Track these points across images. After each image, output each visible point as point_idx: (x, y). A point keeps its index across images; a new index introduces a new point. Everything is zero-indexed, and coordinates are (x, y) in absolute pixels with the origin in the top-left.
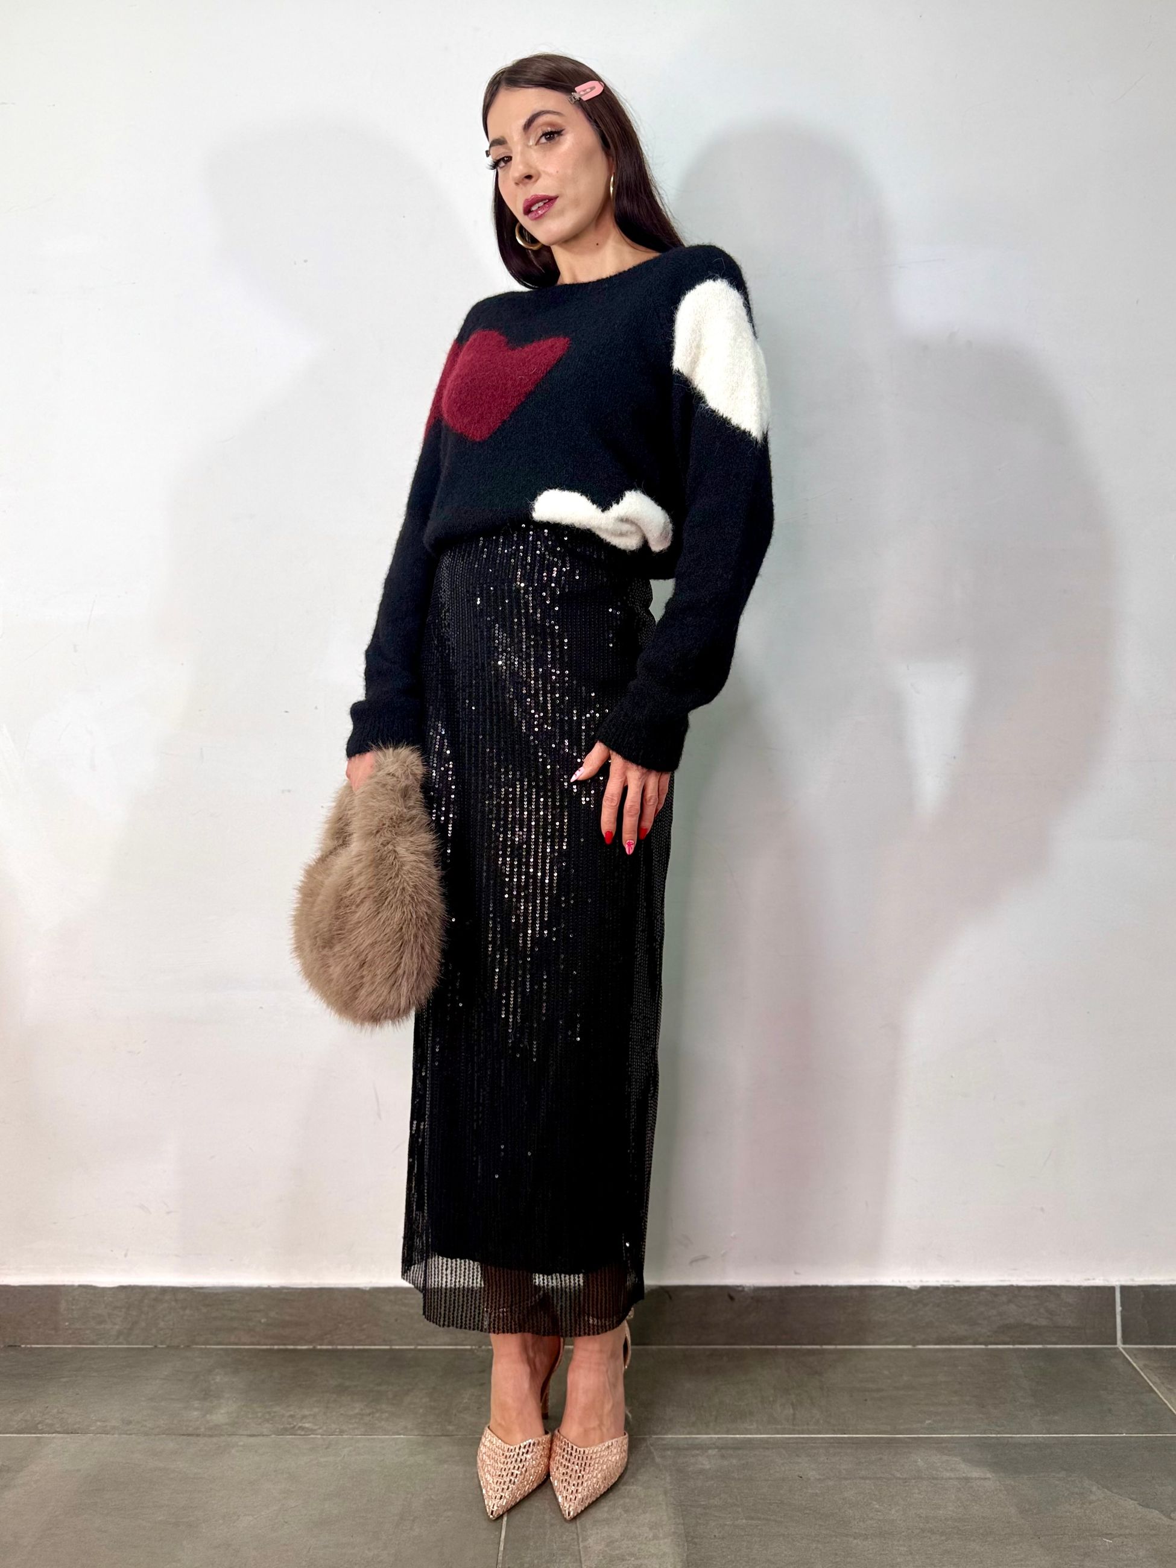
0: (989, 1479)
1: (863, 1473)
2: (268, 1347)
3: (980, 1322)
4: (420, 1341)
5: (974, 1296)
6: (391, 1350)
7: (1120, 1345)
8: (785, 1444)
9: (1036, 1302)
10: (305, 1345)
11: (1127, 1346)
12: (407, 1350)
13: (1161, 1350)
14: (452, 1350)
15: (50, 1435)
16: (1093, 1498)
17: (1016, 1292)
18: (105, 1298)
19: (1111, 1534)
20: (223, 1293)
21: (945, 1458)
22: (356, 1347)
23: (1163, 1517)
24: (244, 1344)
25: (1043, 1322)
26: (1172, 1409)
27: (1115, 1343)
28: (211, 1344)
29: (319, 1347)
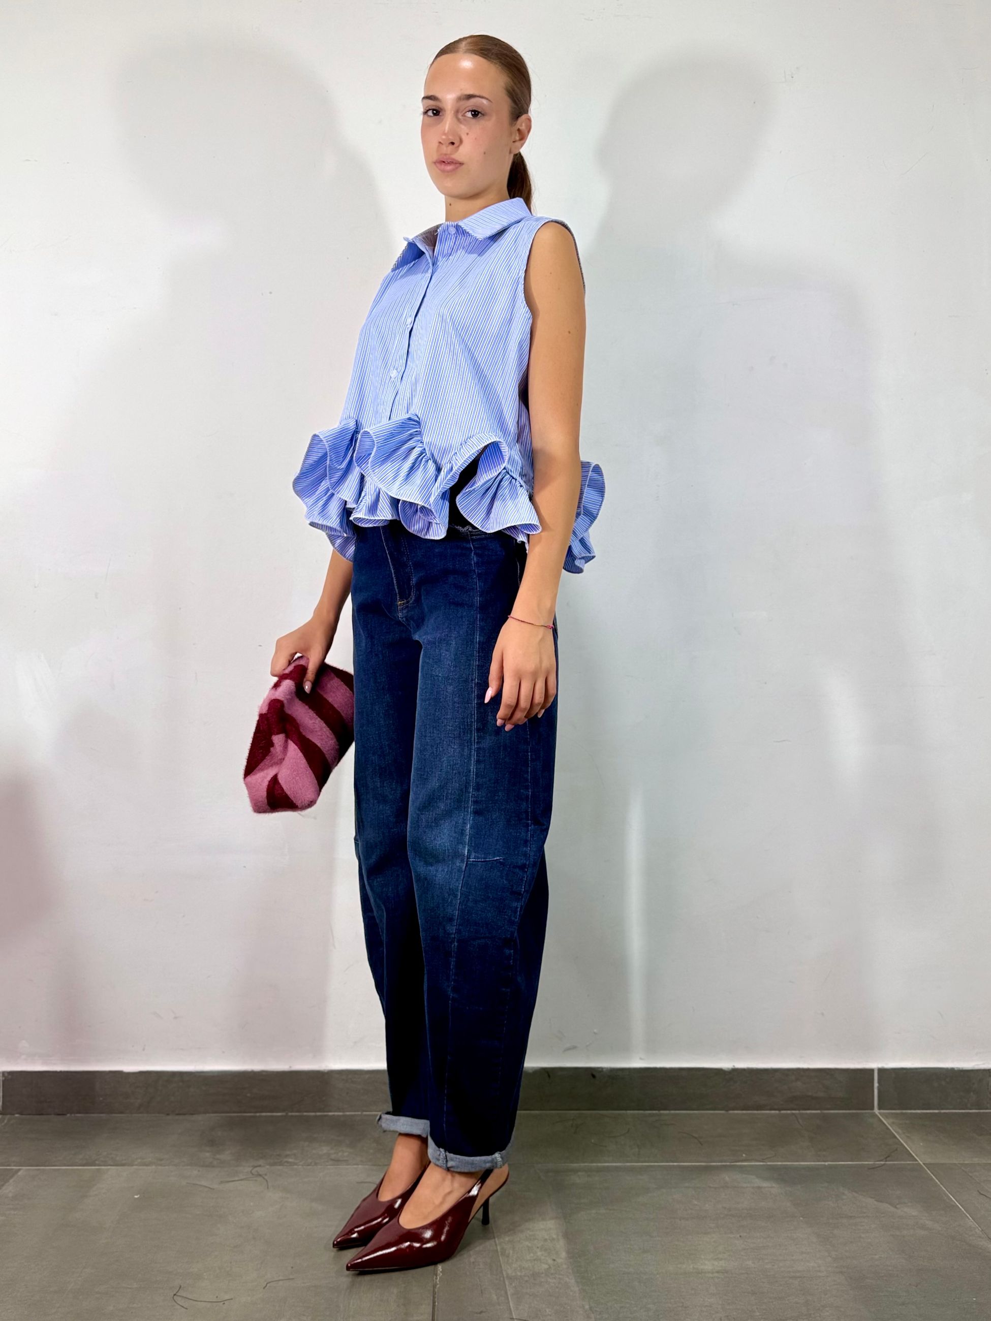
0: (774, 1187)
1: (687, 1185)
2: (252, 1114)
3: (775, 1094)
5: (770, 1075)
7: (877, 1110)
8: (632, 1170)
9: (816, 1080)
10: (279, 1113)
11: (882, 1111)
12: (355, 1115)
13: (906, 1113)
15: (106, 1167)
16: (844, 1197)
17: (802, 1073)
18: (129, 1080)
19: (854, 1216)
20: (218, 1076)
21: (744, 1176)
22: (318, 1114)
23: (889, 1206)
24: (234, 1113)
25: (821, 1094)
26: (909, 1149)
27: (872, 1108)
28: (209, 1113)
29: (290, 1114)
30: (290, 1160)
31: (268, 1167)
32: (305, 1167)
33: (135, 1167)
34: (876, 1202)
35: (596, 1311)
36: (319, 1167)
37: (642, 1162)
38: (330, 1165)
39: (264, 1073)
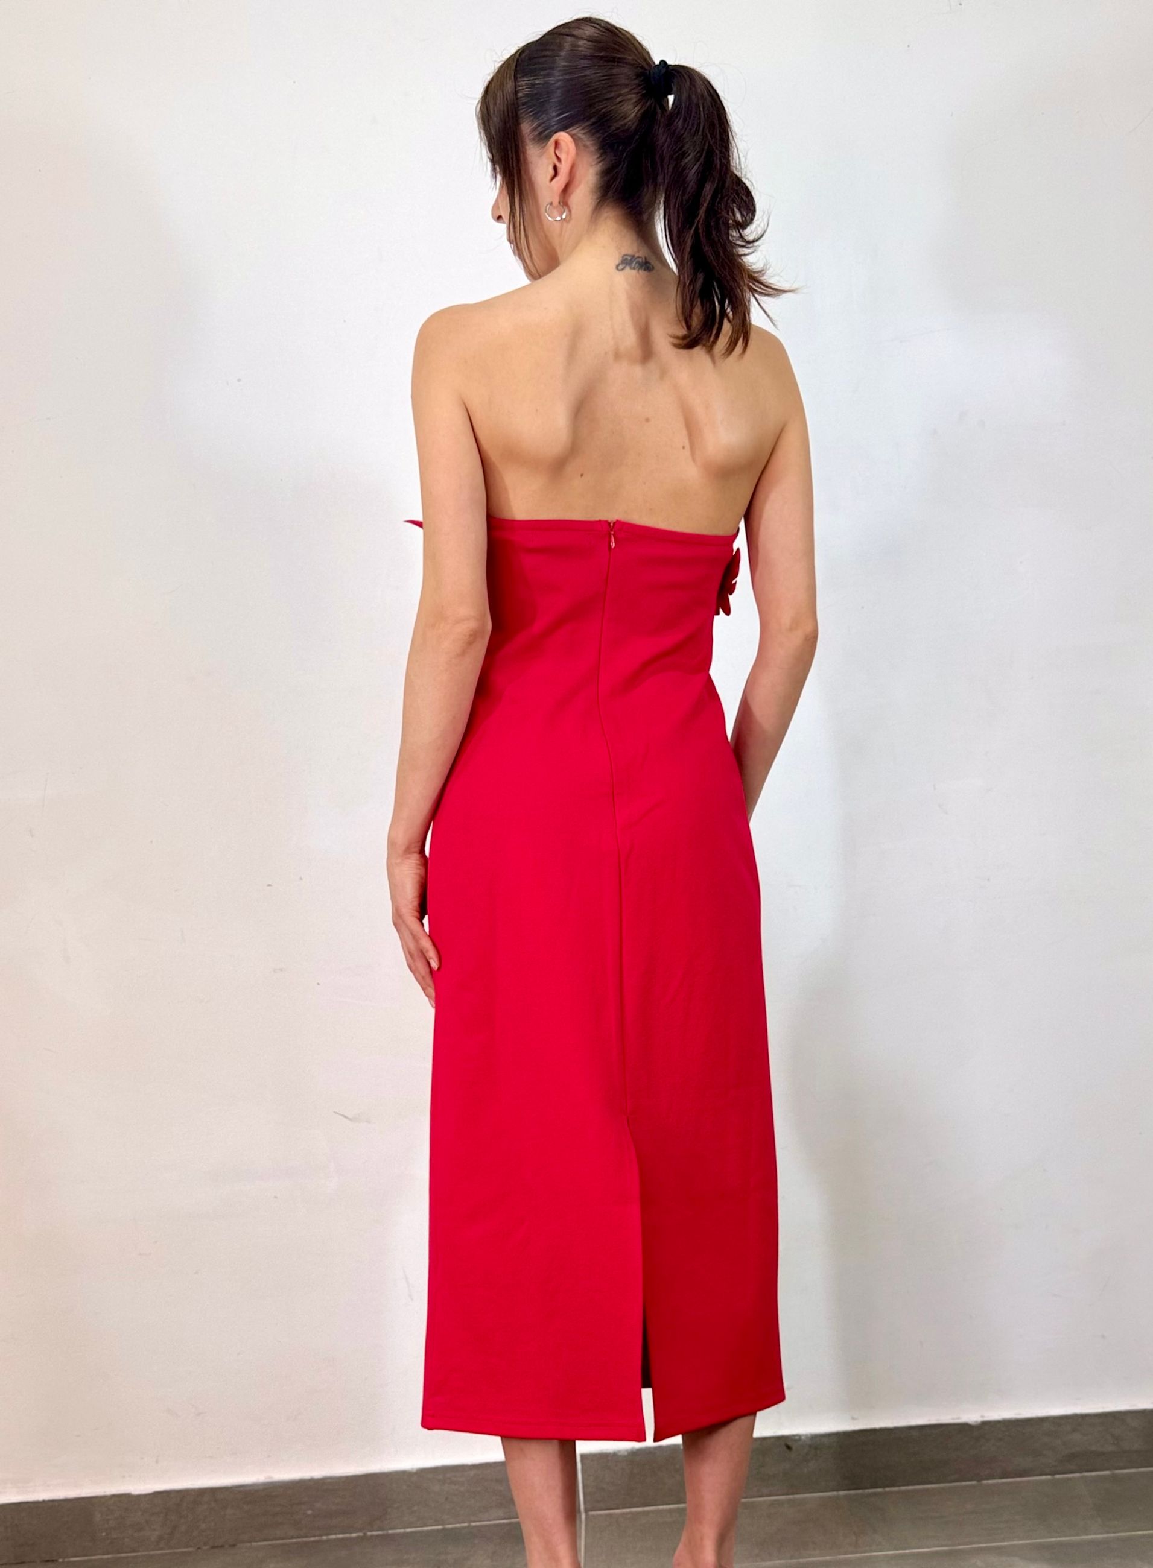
2: (317, 1538)
3: (1045, 1452)
4: (473, 1518)
5: (1036, 1427)
6: (444, 1529)
9: (1102, 1429)
10: (355, 1533)
17: (1080, 1421)
18: (142, 1505)
20: (264, 1490)
22: (409, 1530)
24: (292, 1538)
25: (1110, 1448)
28: (257, 1542)
29: (369, 1534)
37: (861, 1552)
39: (329, 1481)
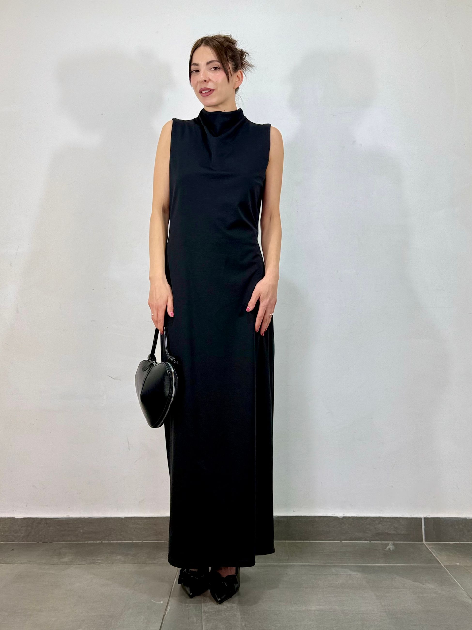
0: (358, 575)
1: (311, 573)
2: (83, 542)
3: (367, 531)
4: (144, 539)
5: (364, 521)
6: (132, 543)
7: (424, 542)
9: (390, 524)
10: (98, 541)
11: (427, 542)
12: (139, 542)
13: (440, 544)
14: (156, 543)
16: (396, 579)
17: (382, 520)
18: (18, 522)
19: (399, 588)
20: (65, 520)
21: (344, 569)
22: (118, 542)
23: (420, 584)
24: (74, 541)
25: (393, 532)
26: (437, 559)
27: (422, 541)
28: (60, 541)
29: (103, 542)
30: (99, 562)
31: (86, 565)
32: (106, 565)
33: (16, 565)
34: (413, 582)
35: (248, 627)
36: (114, 564)
37: (289, 563)
38: (120, 564)
39: (90, 519)
